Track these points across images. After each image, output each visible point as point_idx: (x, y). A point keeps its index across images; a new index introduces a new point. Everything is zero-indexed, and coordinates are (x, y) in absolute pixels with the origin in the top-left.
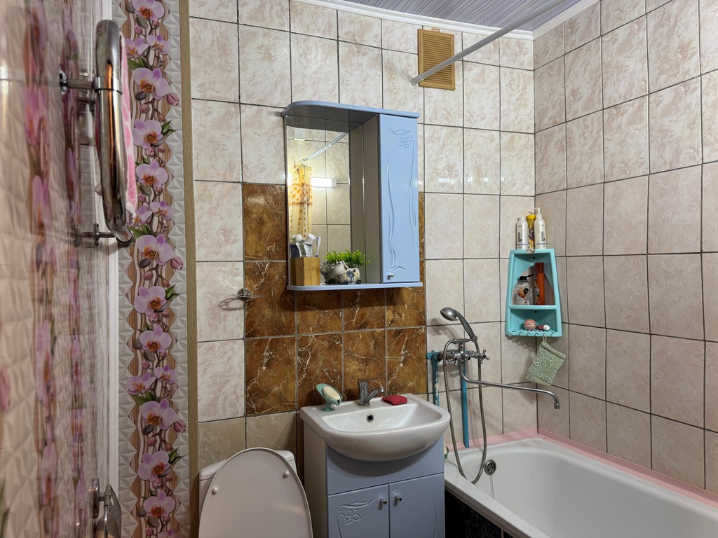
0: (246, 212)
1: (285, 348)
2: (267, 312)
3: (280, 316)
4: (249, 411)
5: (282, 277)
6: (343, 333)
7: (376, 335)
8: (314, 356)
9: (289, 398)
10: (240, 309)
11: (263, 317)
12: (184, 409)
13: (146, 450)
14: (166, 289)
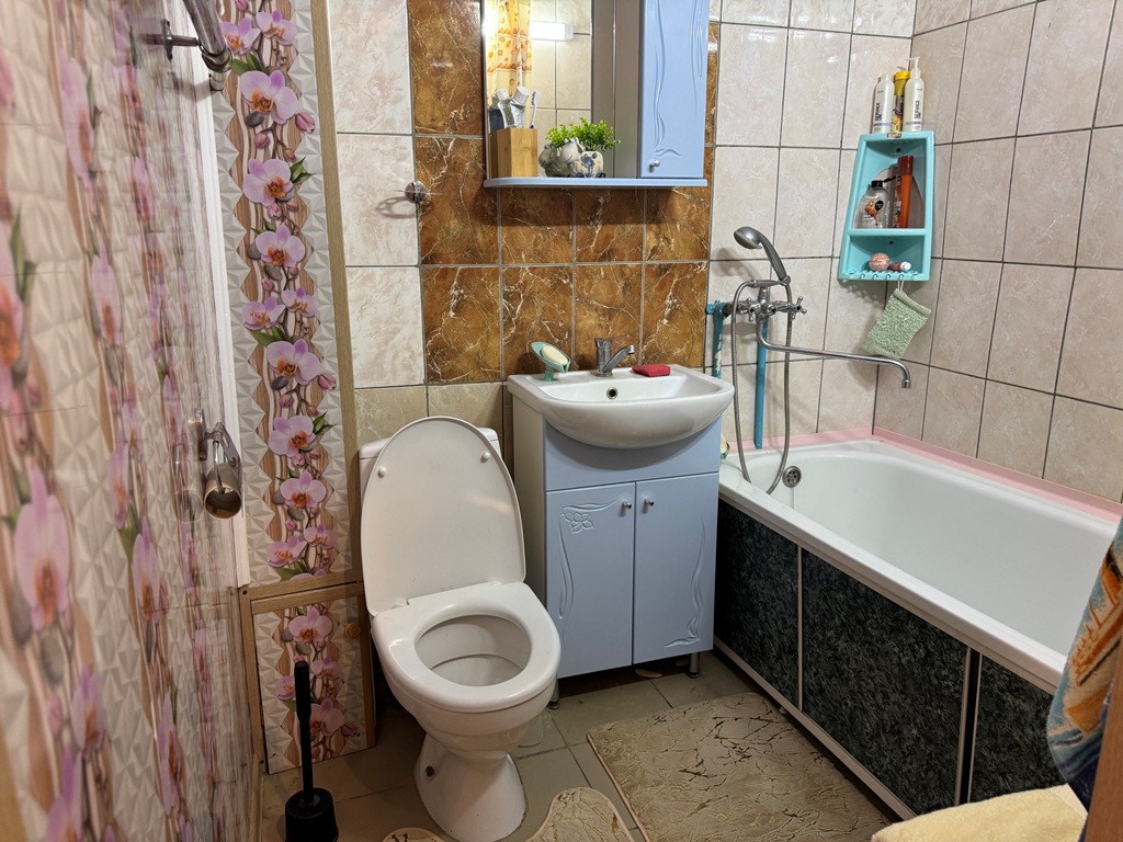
0: (416, 49)
1: (483, 285)
2: (454, 224)
3: (475, 232)
4: (432, 377)
5: (475, 167)
6: (574, 266)
7: (627, 271)
8: (529, 299)
9: (490, 362)
10: (410, 216)
11: (448, 232)
12: (332, 356)
13: (278, 413)
14: (291, 165)
